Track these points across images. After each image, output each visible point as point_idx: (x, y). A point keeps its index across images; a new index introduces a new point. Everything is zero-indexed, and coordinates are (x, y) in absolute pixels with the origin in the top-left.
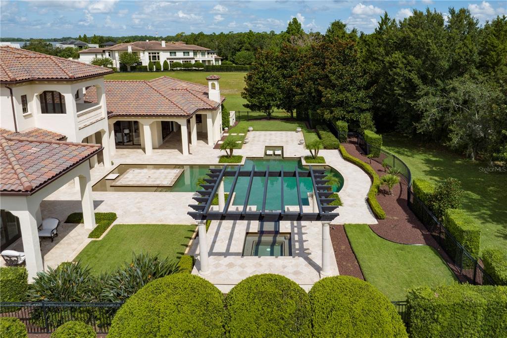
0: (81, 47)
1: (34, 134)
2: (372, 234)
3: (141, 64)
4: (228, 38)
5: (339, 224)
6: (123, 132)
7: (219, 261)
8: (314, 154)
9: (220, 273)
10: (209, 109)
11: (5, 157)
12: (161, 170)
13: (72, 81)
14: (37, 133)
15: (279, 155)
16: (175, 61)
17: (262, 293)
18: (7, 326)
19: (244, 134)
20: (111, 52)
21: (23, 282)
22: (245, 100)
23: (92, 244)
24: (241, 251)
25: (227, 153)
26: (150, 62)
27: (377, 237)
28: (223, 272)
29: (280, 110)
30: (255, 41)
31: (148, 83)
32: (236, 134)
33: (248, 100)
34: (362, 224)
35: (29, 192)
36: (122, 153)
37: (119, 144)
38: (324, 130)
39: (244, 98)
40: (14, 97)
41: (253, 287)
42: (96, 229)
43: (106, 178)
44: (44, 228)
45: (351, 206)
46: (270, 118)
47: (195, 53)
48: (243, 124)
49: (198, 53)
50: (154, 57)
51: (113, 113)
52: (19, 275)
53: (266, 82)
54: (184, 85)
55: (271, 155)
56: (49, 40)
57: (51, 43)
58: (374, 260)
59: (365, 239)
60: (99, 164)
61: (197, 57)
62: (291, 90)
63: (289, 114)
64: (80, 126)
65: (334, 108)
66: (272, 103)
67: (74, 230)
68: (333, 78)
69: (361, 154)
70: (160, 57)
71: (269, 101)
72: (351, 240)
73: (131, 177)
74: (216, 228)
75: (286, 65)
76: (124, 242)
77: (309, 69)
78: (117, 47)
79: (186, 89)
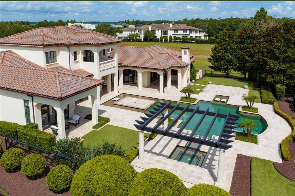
0: (125, 27)
1: (78, 71)
2: (272, 169)
3: (156, 38)
4: (215, 22)
5: (248, 156)
6: (129, 75)
7: (153, 157)
8: (249, 105)
9: (151, 164)
10: (180, 67)
11: (55, 81)
12: (143, 100)
13: (97, 45)
14: (79, 71)
15: (224, 102)
16: (177, 36)
17: (153, 179)
18: (38, 158)
19: (204, 85)
20: (140, 30)
21: (53, 142)
22: (210, 63)
23: (93, 131)
24: (169, 155)
25: (186, 96)
26: (161, 36)
27: (276, 172)
28: (152, 164)
29: (237, 72)
30: (234, 24)
31: (145, 49)
32: (199, 85)
33: (212, 64)
34: (268, 160)
35: (60, 99)
36: (126, 87)
37: (125, 82)
38: (266, 89)
39: (209, 61)
40: (70, 52)
41: (149, 174)
42: (97, 125)
43: (113, 99)
44: (73, 119)
45: (265, 146)
46: (227, 76)
47: (191, 31)
48: (207, 78)
49: (192, 32)
50: (165, 33)
51: (123, 65)
52: (52, 138)
53: (227, 52)
54: (169, 51)
55: (218, 101)
56: (110, 23)
57: (110, 24)
58: (265, 187)
59: (265, 171)
60: (112, 91)
61: (192, 34)
62: (244, 58)
63: (243, 76)
64: (100, 70)
65: (276, 75)
66: (229, 67)
67: (87, 123)
68: (277, 52)
69: (292, 111)
70: (168, 33)
71: (228, 65)
72: (252, 169)
73: (126, 101)
74: (159, 139)
75: (243, 42)
76: (108, 134)
77: (260, 44)
78: (144, 27)
79: (168, 54)
